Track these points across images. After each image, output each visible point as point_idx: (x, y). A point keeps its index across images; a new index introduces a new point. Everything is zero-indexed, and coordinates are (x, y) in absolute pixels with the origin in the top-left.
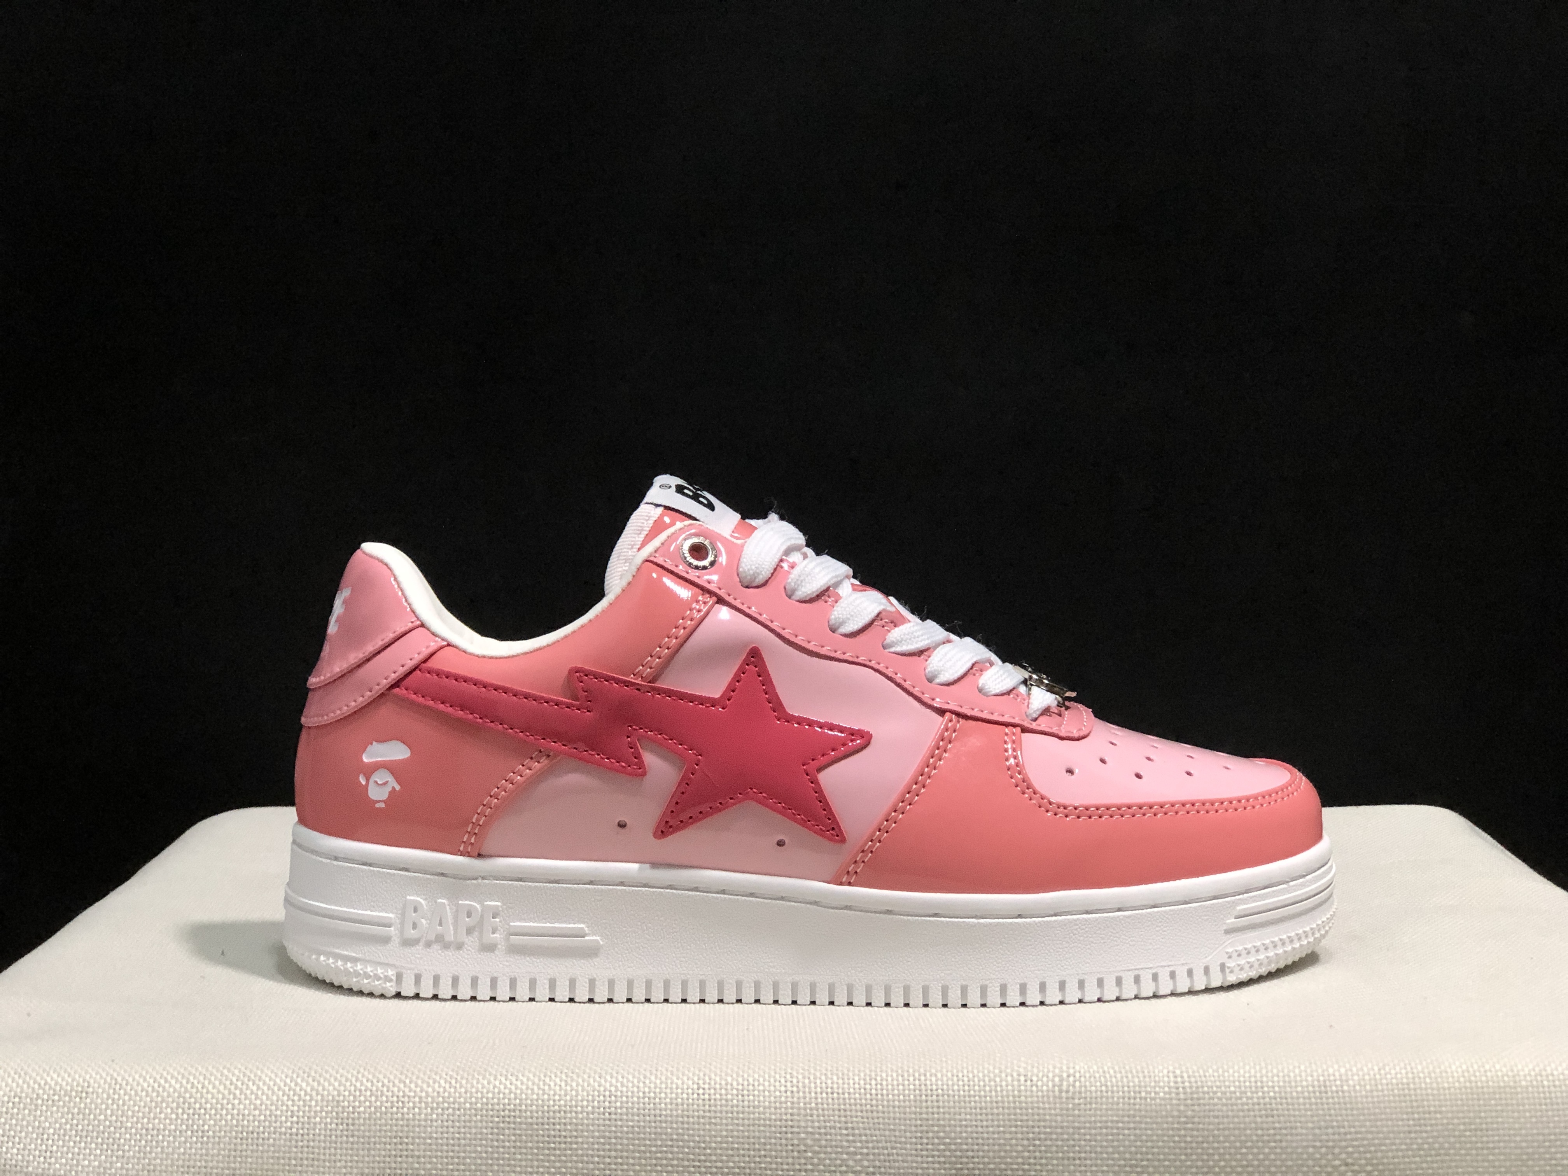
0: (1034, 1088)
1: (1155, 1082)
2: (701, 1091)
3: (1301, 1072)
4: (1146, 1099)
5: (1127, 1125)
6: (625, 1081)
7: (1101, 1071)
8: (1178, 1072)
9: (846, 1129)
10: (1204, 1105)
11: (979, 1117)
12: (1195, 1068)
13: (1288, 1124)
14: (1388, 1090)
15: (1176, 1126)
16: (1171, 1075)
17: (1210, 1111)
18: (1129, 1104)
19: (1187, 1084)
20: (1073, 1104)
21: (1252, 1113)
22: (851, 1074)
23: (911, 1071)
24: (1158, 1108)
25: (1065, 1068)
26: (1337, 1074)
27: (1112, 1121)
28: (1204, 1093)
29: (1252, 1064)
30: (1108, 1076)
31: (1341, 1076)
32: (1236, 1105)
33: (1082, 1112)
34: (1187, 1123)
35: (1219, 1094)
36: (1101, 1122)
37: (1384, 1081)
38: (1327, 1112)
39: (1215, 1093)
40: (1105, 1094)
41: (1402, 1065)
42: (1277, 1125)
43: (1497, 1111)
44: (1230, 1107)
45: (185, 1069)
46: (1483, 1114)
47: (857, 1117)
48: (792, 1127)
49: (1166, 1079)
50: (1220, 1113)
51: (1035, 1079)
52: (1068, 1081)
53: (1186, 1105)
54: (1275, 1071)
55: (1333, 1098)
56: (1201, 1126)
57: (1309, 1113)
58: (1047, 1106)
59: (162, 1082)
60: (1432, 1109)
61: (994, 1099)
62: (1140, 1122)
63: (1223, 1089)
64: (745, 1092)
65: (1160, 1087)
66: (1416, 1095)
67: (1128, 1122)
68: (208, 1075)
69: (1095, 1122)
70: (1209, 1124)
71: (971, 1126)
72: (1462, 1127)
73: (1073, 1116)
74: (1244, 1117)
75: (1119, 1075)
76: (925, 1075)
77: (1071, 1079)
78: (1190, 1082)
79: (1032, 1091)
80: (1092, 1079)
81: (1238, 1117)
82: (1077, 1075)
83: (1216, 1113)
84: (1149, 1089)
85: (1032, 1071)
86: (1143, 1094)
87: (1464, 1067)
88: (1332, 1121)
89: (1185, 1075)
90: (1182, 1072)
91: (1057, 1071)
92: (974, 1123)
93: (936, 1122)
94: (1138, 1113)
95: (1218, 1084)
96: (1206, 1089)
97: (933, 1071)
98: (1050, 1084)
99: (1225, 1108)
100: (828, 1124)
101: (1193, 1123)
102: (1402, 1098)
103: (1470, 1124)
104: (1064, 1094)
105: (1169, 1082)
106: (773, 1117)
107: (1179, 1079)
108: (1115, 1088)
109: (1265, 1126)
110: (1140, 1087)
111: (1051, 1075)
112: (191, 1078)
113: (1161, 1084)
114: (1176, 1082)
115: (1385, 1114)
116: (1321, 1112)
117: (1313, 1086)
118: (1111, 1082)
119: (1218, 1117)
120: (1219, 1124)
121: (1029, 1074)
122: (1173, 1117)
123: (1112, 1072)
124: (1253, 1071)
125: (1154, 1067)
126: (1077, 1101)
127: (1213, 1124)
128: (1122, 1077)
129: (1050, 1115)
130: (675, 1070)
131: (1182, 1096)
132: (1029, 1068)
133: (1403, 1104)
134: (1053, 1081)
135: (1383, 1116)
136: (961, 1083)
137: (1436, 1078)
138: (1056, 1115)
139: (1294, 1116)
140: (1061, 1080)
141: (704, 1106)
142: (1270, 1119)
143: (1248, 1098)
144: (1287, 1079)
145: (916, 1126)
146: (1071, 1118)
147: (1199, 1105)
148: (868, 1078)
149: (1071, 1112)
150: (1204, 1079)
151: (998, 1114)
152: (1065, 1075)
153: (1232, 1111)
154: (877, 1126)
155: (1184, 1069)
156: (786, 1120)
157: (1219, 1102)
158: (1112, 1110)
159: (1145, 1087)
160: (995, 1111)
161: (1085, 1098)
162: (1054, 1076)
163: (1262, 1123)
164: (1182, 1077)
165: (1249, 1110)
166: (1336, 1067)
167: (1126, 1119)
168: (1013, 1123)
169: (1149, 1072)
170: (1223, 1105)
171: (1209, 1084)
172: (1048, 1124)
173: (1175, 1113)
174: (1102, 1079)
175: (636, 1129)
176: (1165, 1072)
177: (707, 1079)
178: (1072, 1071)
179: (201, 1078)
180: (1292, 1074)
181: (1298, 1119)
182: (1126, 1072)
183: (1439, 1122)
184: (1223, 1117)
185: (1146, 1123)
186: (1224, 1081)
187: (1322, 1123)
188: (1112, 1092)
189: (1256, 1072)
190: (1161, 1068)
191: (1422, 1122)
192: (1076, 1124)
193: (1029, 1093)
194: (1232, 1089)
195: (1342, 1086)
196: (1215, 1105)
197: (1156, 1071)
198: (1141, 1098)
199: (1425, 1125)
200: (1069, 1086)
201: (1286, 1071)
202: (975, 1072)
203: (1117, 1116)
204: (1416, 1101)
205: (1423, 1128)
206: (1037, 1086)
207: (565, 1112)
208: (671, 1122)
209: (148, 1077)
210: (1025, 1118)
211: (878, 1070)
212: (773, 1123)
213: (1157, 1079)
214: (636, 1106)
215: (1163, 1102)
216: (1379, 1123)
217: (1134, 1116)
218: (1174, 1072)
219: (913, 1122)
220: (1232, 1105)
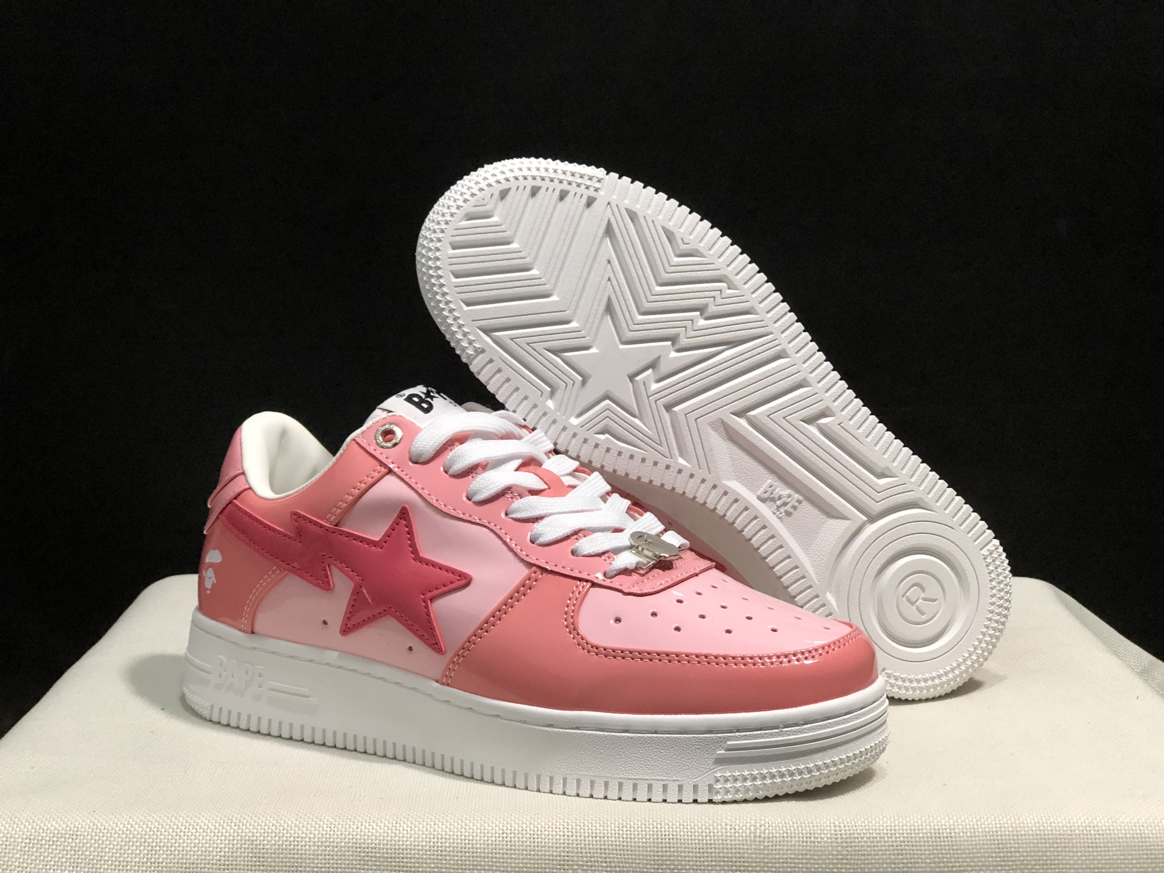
0: (737, 834)
1: (821, 830)
2: (505, 835)
3: (922, 823)
4: (814, 842)
5: (801, 861)
6: (452, 827)
7: (783, 822)
8: (837, 823)
9: (606, 862)
10: (855, 846)
11: (698, 855)
12: (849, 820)
13: (913, 860)
14: (983, 836)
15: (835, 861)
16: (832, 825)
17: (858, 851)
18: (803, 846)
19: (843, 832)
20: (764, 846)
21: (888, 852)
22: (609, 823)
23: (651, 821)
24: (823, 849)
25: (758, 820)
26: (947, 824)
27: (791, 858)
28: (855, 838)
29: (888, 817)
30: (788, 826)
31: (950, 825)
32: (877, 846)
33: (770, 852)
34: (842, 859)
35: (865, 839)
36: (783, 859)
37: (980, 830)
38: (940, 851)
39: (862, 838)
40: (786, 839)
41: (993, 818)
42: (905, 861)
43: (1058, 852)
44: (873, 848)
45: (145, 817)
46: (1048, 854)
47: (613, 854)
48: (568, 861)
49: (828, 828)
50: (866, 853)
51: (737, 828)
52: (761, 830)
53: (842, 847)
54: (904, 822)
55: (944, 842)
56: (852, 861)
57: (927, 852)
58: (745, 847)
59: (129, 826)
60: (1013, 850)
61: (709, 842)
62: (810, 859)
63: (868, 835)
64: (536, 836)
65: (824, 834)
66: (1002, 840)
67: (802, 859)
68: (161, 822)
69: (779, 859)
70: (858, 860)
71: (692, 861)
72: (1033, 862)
73: (764, 854)
74: (882, 855)
75: (795, 825)
76: (661, 824)
77: (763, 828)
78: (845, 830)
79: (735, 837)
80: (777, 828)
81: (878, 855)
82: (767, 825)
83: (863, 852)
84: (816, 835)
85: (735, 822)
86: (812, 839)
87: (1036, 820)
88: (943, 858)
89: (842, 825)
90: (839, 823)
91: (753, 822)
92: (695, 859)
93: (668, 858)
94: (809, 853)
95: (864, 831)
96: (856, 835)
97: (666, 821)
98: (748, 831)
99: (869, 849)
100: (593, 859)
101: (847, 859)
102: (992, 842)
103: (1039, 860)
104: (757, 839)
105: (830, 830)
106: (555, 854)
107: (838, 828)
108: (793, 835)
109: (897, 861)
110: (810, 834)
111: (748, 825)
112: (149, 824)
113: (825, 832)
114: (835, 831)
115: (980, 853)
116: (935, 852)
117: (931, 833)
118: (790, 830)
119: (864, 855)
120: (865, 860)
121: (734, 824)
122: (833, 855)
123: (791, 823)
124: (889, 822)
125: (820, 820)
126: (766, 844)
127: (861, 860)
128: (798, 827)
129: (748, 853)
130: (486, 819)
131: (839, 840)
132: (734, 820)
133: (993, 846)
134: (750, 829)
135: (979, 855)
136: (685, 830)
137: (1016, 828)
138: (752, 854)
139: (917, 854)
140: (755, 829)
141: (507, 846)
142: (901, 857)
143: (885, 842)
144: (912, 828)
145: (654, 860)
146: (762, 856)
147: (851, 847)
148: (621, 826)
149: (762, 851)
150: (855, 828)
151: (711, 853)
152: (758, 825)
153: (874, 851)
154: (627, 860)
155: (841, 820)
156: (564, 856)
157: (866, 845)
158: (791, 850)
159: (814, 834)
160: (709, 850)
161: (772, 842)
162: (750, 826)
163: (894, 859)
164: (840, 827)
165: (886, 850)
166: (947, 819)
167: (801, 857)
168: (722, 859)
169: (817, 823)
170: (868, 846)
171: (859, 831)
172: (746, 859)
173: (835, 853)
174: (784, 828)
175: (460, 862)
176: (828, 822)
177: (509, 826)
178: (763, 822)
179: (156, 824)
180: (916, 824)
181: (919, 856)
182: (801, 823)
183: (1018, 859)
184: (868, 855)
185: (814, 860)
186: (869, 830)
187: (937, 860)
188: (791, 837)
189: (891, 823)
190: (825, 820)
191: (1006, 859)
192: (766, 860)
193: (733, 838)
194: (874, 835)
195: (950, 833)
196: (862, 846)
197: (822, 822)
198: (811, 842)
199: (1008, 861)
200: (761, 833)
201: (912, 822)
202: (696, 822)
203: (794, 854)
204: (1002, 844)
205: (1006, 863)
206: (739, 833)
207: (410, 849)
208: (484, 857)
209: (119, 823)
210: (730, 855)
211: (628, 820)
212: (554, 858)
213: (822, 828)
214: (460, 845)
215: (826, 845)
216: (976, 860)
217: (806, 855)
218: (834, 823)
219: (652, 858)
220: (874, 846)
